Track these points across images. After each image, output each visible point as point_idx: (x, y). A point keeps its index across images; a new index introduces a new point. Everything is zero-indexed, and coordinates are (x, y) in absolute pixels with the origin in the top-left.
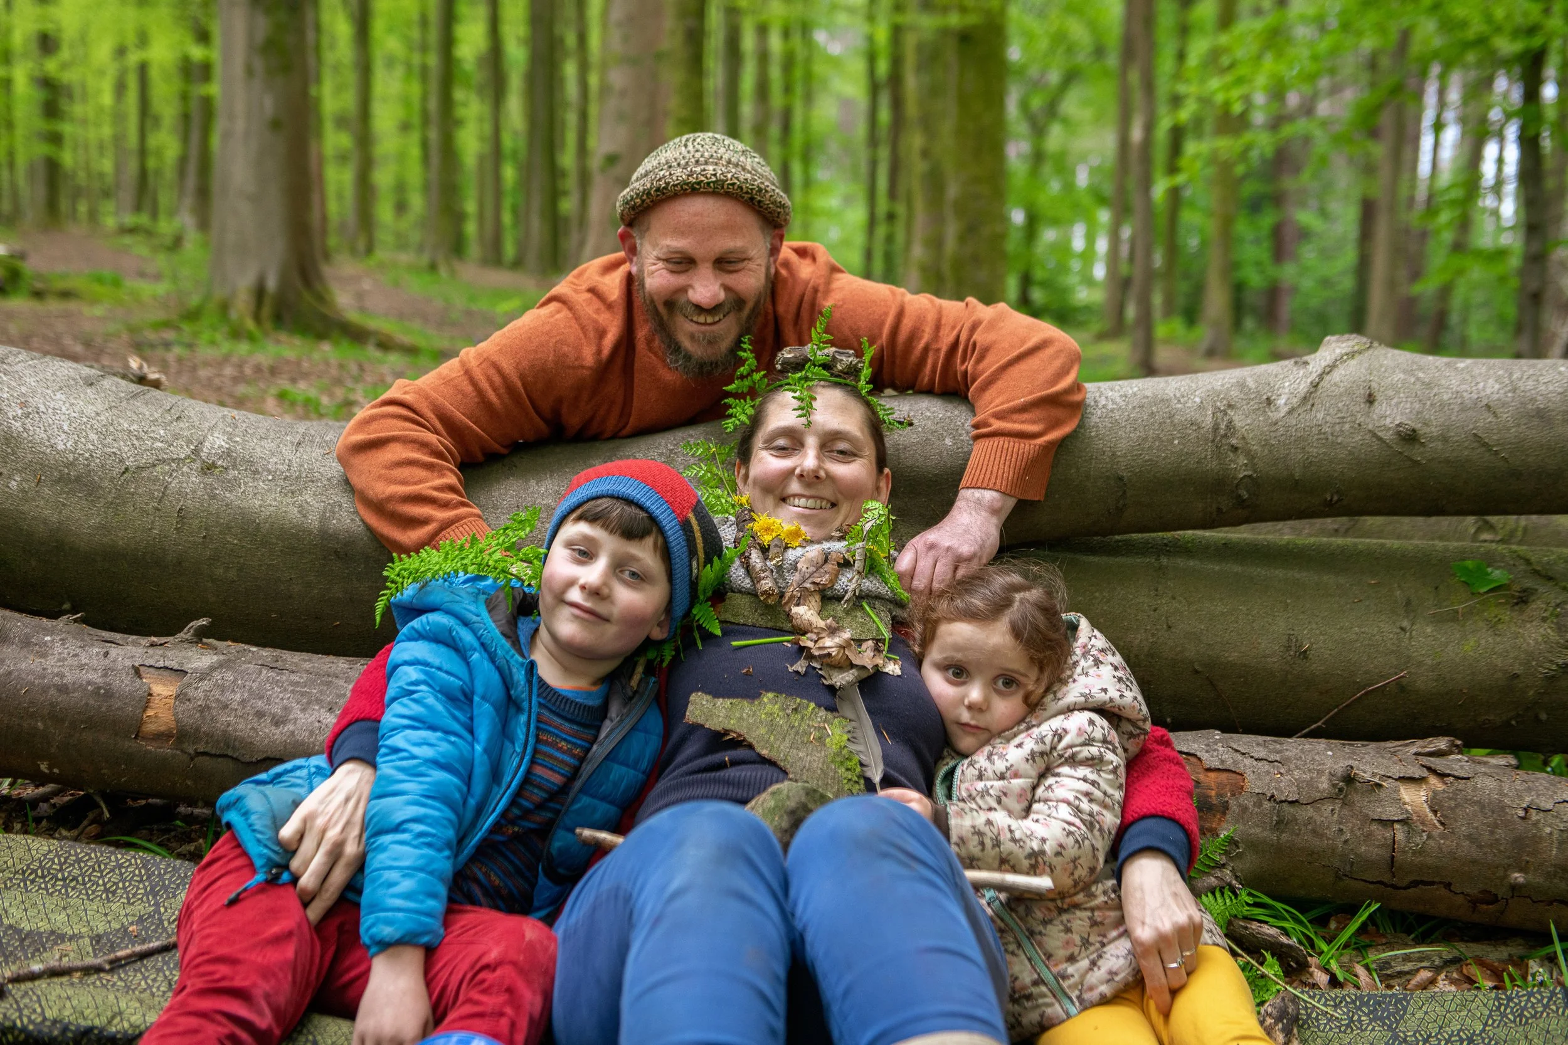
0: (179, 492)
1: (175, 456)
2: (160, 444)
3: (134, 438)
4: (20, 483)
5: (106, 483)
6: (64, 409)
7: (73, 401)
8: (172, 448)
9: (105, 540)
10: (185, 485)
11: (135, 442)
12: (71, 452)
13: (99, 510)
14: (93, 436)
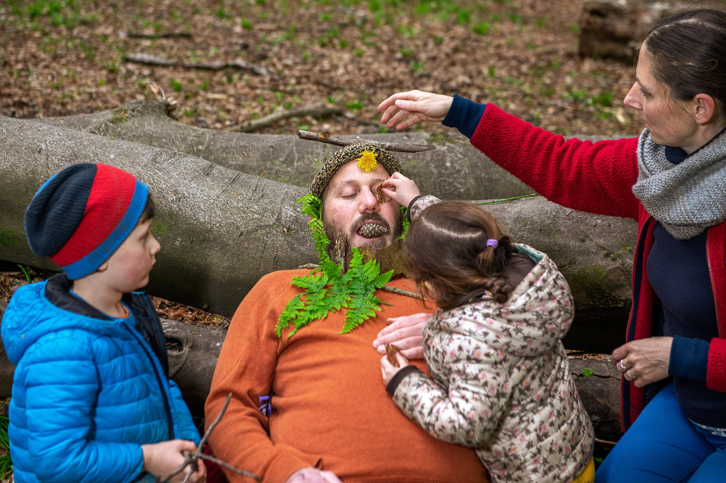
0: (273, 247)
1: (267, 224)
2: (257, 216)
3: (241, 212)
4: (181, 243)
5: (231, 242)
6: (198, 194)
7: (202, 188)
8: (264, 218)
9: (232, 275)
10: (276, 242)
11: (243, 215)
12: (208, 223)
13: (228, 257)
14: (219, 212)
